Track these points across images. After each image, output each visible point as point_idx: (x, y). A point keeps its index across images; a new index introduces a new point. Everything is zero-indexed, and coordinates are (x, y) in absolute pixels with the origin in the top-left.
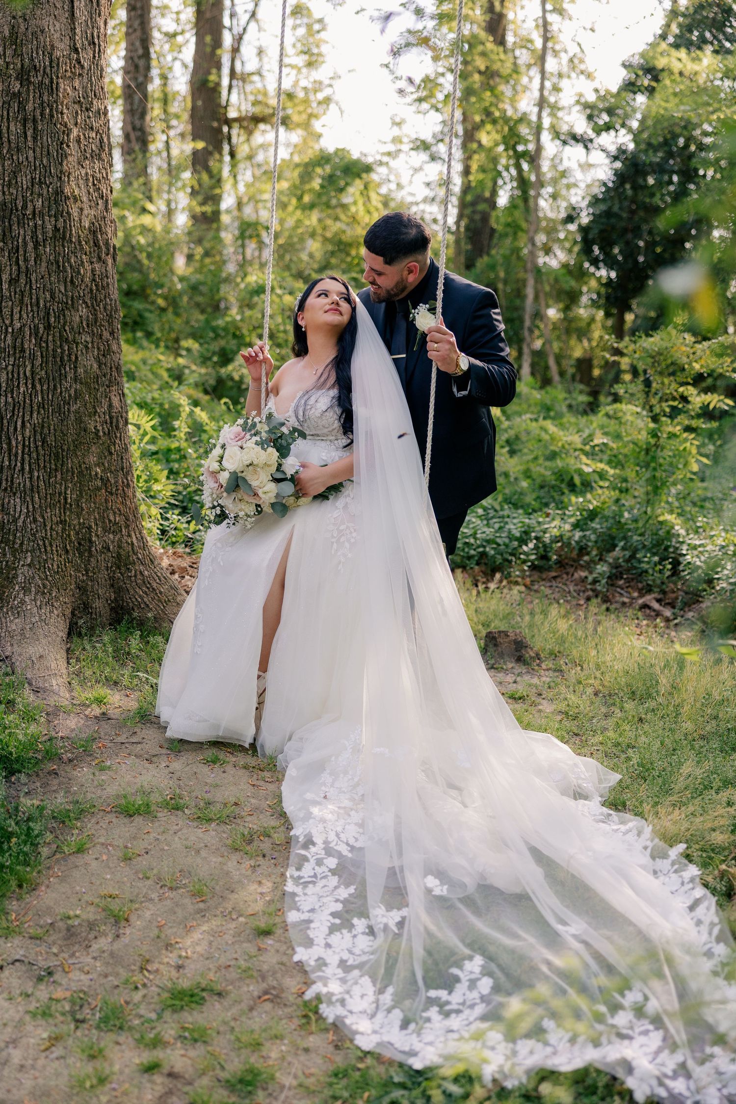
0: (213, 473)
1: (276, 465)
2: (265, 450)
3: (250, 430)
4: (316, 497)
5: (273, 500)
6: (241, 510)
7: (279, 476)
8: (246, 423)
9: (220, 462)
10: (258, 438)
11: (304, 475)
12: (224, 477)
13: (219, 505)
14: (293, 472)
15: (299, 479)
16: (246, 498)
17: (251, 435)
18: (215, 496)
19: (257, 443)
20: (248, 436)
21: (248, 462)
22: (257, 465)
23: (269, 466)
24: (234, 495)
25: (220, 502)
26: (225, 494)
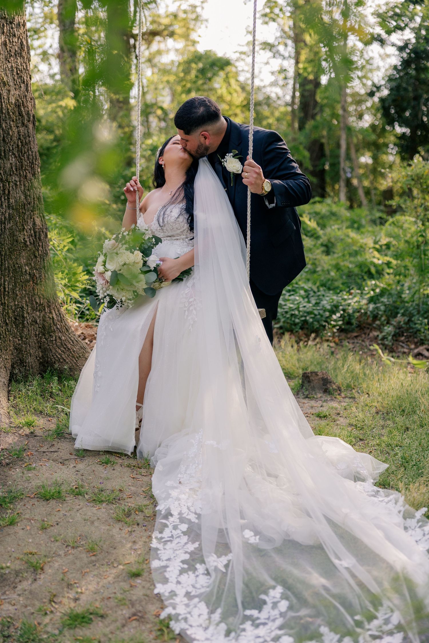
0: (101, 273)
1: (142, 262)
2: (133, 253)
3: (121, 241)
4: (174, 281)
5: (145, 286)
6: (123, 296)
7: (146, 269)
8: (117, 237)
9: (104, 265)
10: (127, 246)
11: (164, 266)
12: (108, 275)
13: (108, 295)
14: (155, 265)
15: (161, 269)
16: (126, 288)
17: (122, 244)
18: (104, 289)
19: (127, 249)
20: (120, 246)
21: (123, 263)
22: (129, 264)
23: (138, 263)
24: (117, 287)
25: (108, 292)
26: (111, 287)
